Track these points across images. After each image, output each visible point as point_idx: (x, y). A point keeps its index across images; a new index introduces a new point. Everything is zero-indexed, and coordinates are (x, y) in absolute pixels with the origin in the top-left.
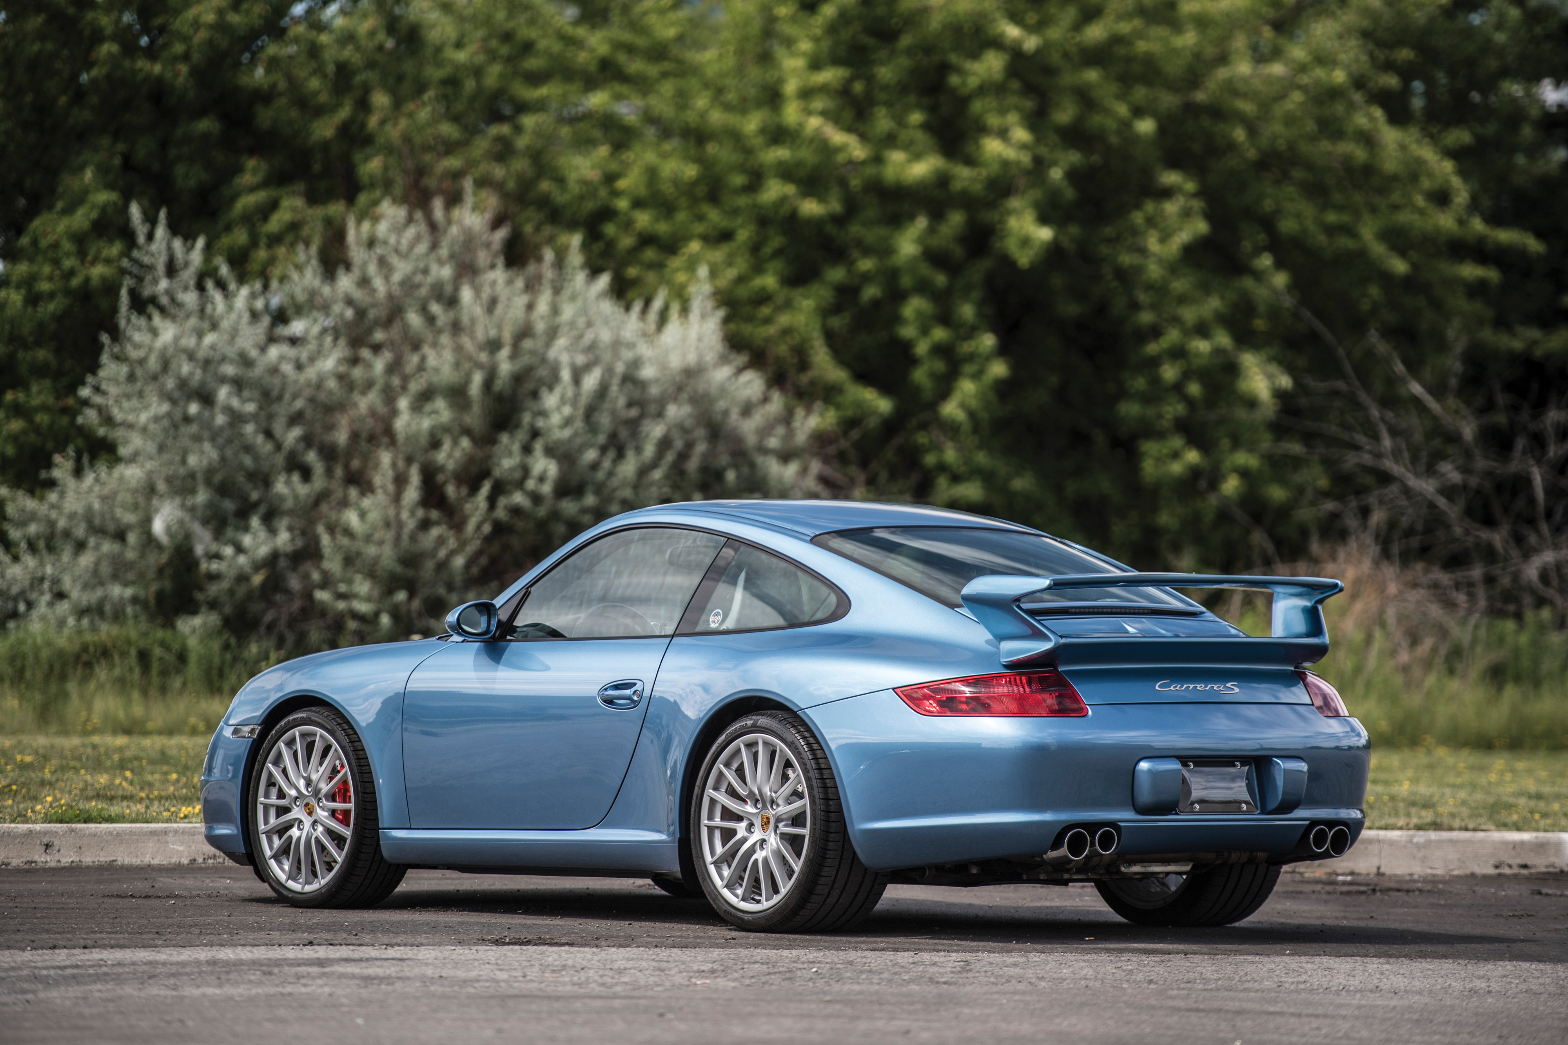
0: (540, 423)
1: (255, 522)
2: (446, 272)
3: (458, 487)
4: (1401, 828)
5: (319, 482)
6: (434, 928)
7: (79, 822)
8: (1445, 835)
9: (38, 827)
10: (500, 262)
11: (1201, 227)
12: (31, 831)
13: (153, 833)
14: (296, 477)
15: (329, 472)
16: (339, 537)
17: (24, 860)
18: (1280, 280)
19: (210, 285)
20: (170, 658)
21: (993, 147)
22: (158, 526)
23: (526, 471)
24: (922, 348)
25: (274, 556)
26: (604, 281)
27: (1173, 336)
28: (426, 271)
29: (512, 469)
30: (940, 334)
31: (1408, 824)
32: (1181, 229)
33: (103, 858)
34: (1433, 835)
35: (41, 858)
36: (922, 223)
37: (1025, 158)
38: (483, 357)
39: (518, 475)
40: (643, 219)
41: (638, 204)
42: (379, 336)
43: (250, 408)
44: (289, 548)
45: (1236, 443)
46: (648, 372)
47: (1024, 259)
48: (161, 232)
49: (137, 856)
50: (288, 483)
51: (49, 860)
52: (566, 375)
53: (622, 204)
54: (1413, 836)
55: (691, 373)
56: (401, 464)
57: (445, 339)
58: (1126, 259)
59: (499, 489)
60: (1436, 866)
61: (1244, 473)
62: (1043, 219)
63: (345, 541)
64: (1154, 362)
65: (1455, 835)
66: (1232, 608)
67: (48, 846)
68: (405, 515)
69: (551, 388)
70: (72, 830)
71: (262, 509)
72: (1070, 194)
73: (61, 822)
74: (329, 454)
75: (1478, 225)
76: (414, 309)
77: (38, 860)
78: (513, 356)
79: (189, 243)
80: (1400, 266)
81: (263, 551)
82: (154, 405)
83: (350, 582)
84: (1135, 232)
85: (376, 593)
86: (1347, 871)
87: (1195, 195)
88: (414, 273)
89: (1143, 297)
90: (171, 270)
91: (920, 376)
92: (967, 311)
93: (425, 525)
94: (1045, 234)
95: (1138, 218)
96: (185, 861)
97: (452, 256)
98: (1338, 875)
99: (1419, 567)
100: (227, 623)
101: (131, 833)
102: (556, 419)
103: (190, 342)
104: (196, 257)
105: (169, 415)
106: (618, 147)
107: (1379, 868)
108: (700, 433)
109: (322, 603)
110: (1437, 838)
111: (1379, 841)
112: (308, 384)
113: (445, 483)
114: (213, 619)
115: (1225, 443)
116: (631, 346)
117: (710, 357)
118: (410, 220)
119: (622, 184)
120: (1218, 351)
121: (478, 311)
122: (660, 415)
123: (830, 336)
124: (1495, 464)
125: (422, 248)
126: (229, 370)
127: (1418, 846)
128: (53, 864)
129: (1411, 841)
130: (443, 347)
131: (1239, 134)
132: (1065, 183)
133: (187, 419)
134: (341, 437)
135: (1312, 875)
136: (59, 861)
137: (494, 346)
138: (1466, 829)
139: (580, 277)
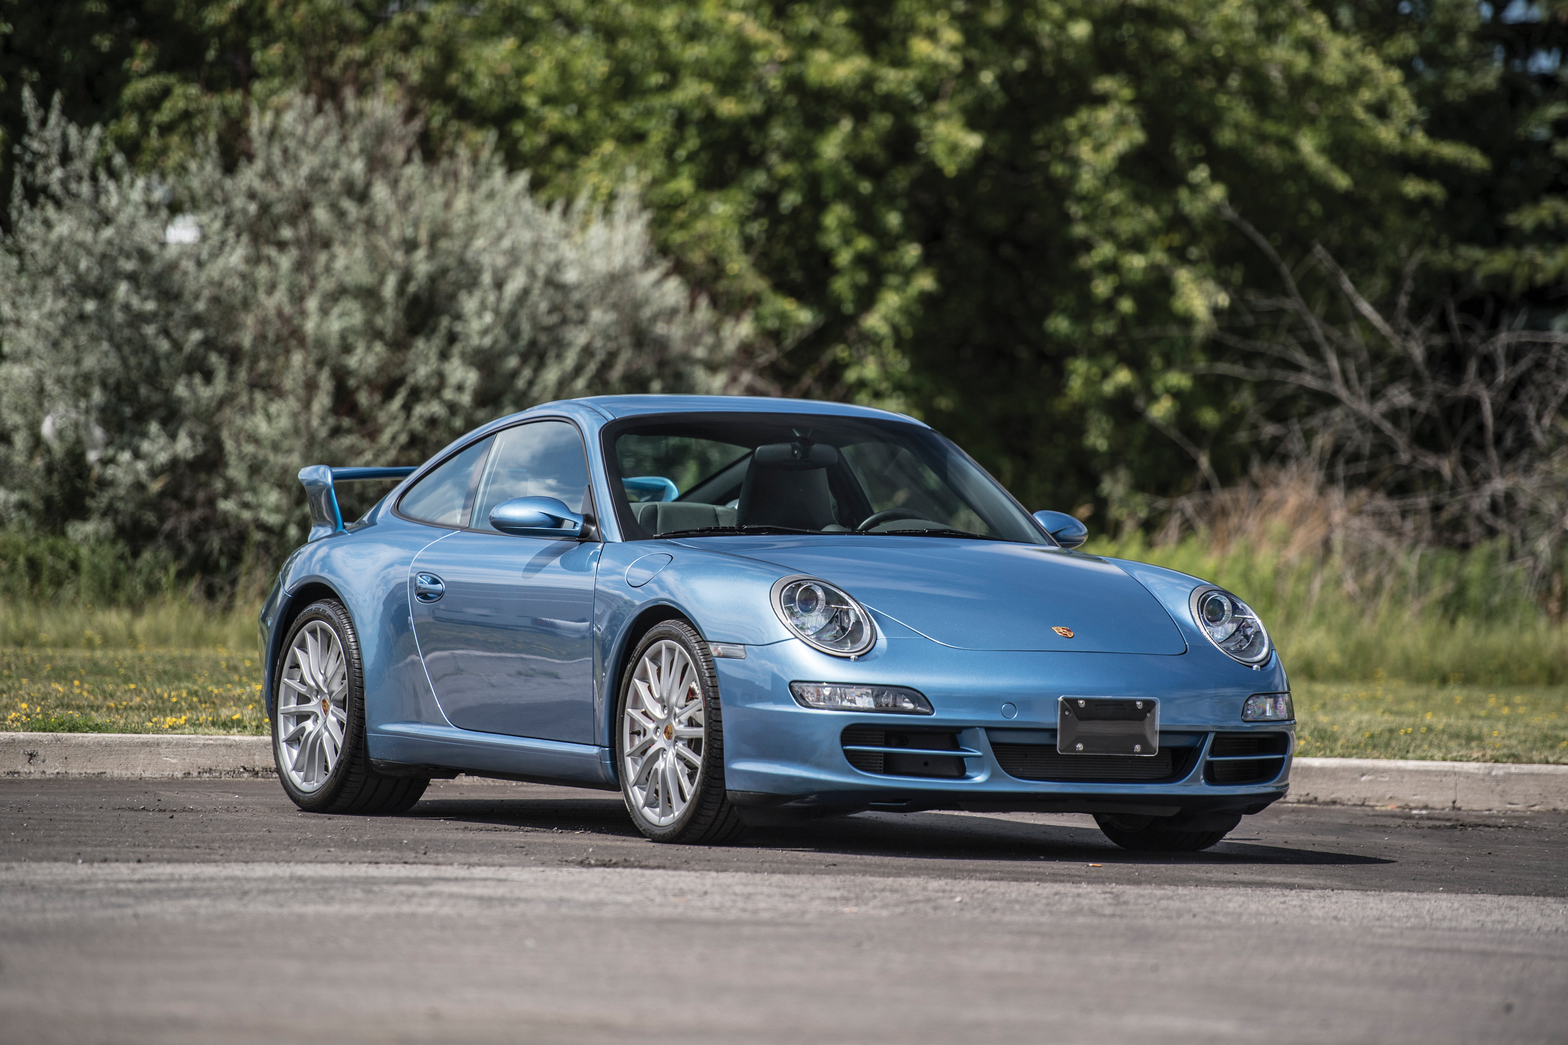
0: (459, 327)
1: (154, 427)
2: (358, 167)
3: (371, 394)
4: (1477, 760)
5: (220, 386)
6: (503, 848)
7: (63, 730)
8: (1526, 768)
9: (21, 735)
10: (417, 156)
11: (1138, 136)
12: (14, 740)
13: (145, 744)
14: (197, 379)
15: (231, 376)
16: (244, 444)
17: (6, 770)
18: (1217, 193)
19: (103, 176)
20: (62, 566)
21: (921, 47)
22: (47, 428)
23: (441, 377)
24: (844, 258)
25: (174, 463)
26: (522, 179)
27: (1105, 250)
28: (335, 166)
29: (428, 377)
30: (863, 243)
31: (1484, 756)
32: (1116, 138)
33: (91, 769)
34: (1514, 768)
35: (23, 768)
36: (846, 125)
37: (955, 62)
38: (399, 257)
39: (434, 382)
40: (553, 117)
41: (547, 100)
42: (286, 233)
43: (150, 306)
44: (190, 455)
45: (1169, 364)
46: (571, 276)
47: (950, 168)
48: (54, 118)
49: (127, 769)
50: (190, 386)
51: (33, 771)
52: (487, 278)
53: (531, 101)
54: (1492, 769)
55: (615, 279)
56: (311, 367)
57: (357, 237)
58: (1059, 170)
59: (415, 395)
60: (1516, 801)
61: (1176, 394)
62: (972, 123)
63: (249, 449)
64: (1086, 277)
65: (1536, 768)
66: (1170, 533)
67: (32, 756)
68: (315, 423)
69: (470, 292)
70: (58, 740)
71: (162, 412)
72: (1000, 99)
73: (44, 730)
74: (234, 356)
75: (1420, 139)
76: (323, 204)
77: (21, 771)
78: (430, 257)
79: (85, 131)
80: (1342, 181)
81: (163, 458)
82: (49, 301)
83: (254, 490)
84: (1067, 140)
85: (284, 502)
86: (1421, 805)
87: (1132, 103)
88: (323, 167)
89: (1075, 210)
90: (65, 158)
91: (841, 286)
92: (893, 220)
93: (336, 432)
94: (974, 141)
95: (1072, 124)
96: (179, 774)
97: (362, 151)
98: (1411, 809)
99: (1363, 493)
100: (121, 532)
101: (121, 744)
102: (475, 325)
103: (87, 236)
104: (92, 146)
105: (64, 312)
106: (525, 40)
107: (1454, 802)
108: (626, 340)
109: (225, 513)
110: (1517, 771)
111: (1455, 773)
112: (211, 283)
113: (358, 388)
114: (106, 527)
115: (1157, 361)
116: (553, 248)
117: (636, 261)
118: (319, 110)
119: (530, 80)
120: (1153, 268)
121: (391, 207)
122: (583, 321)
123: (748, 244)
124: (1446, 387)
125: (331, 141)
126: (129, 266)
127: (1497, 780)
128: (37, 776)
129: (1489, 774)
130: (355, 245)
131: (1176, 39)
132: (997, 87)
133: (82, 318)
134: (246, 340)
135: (1383, 809)
136: (44, 772)
137: (411, 246)
138: (1547, 762)
139: (499, 174)
